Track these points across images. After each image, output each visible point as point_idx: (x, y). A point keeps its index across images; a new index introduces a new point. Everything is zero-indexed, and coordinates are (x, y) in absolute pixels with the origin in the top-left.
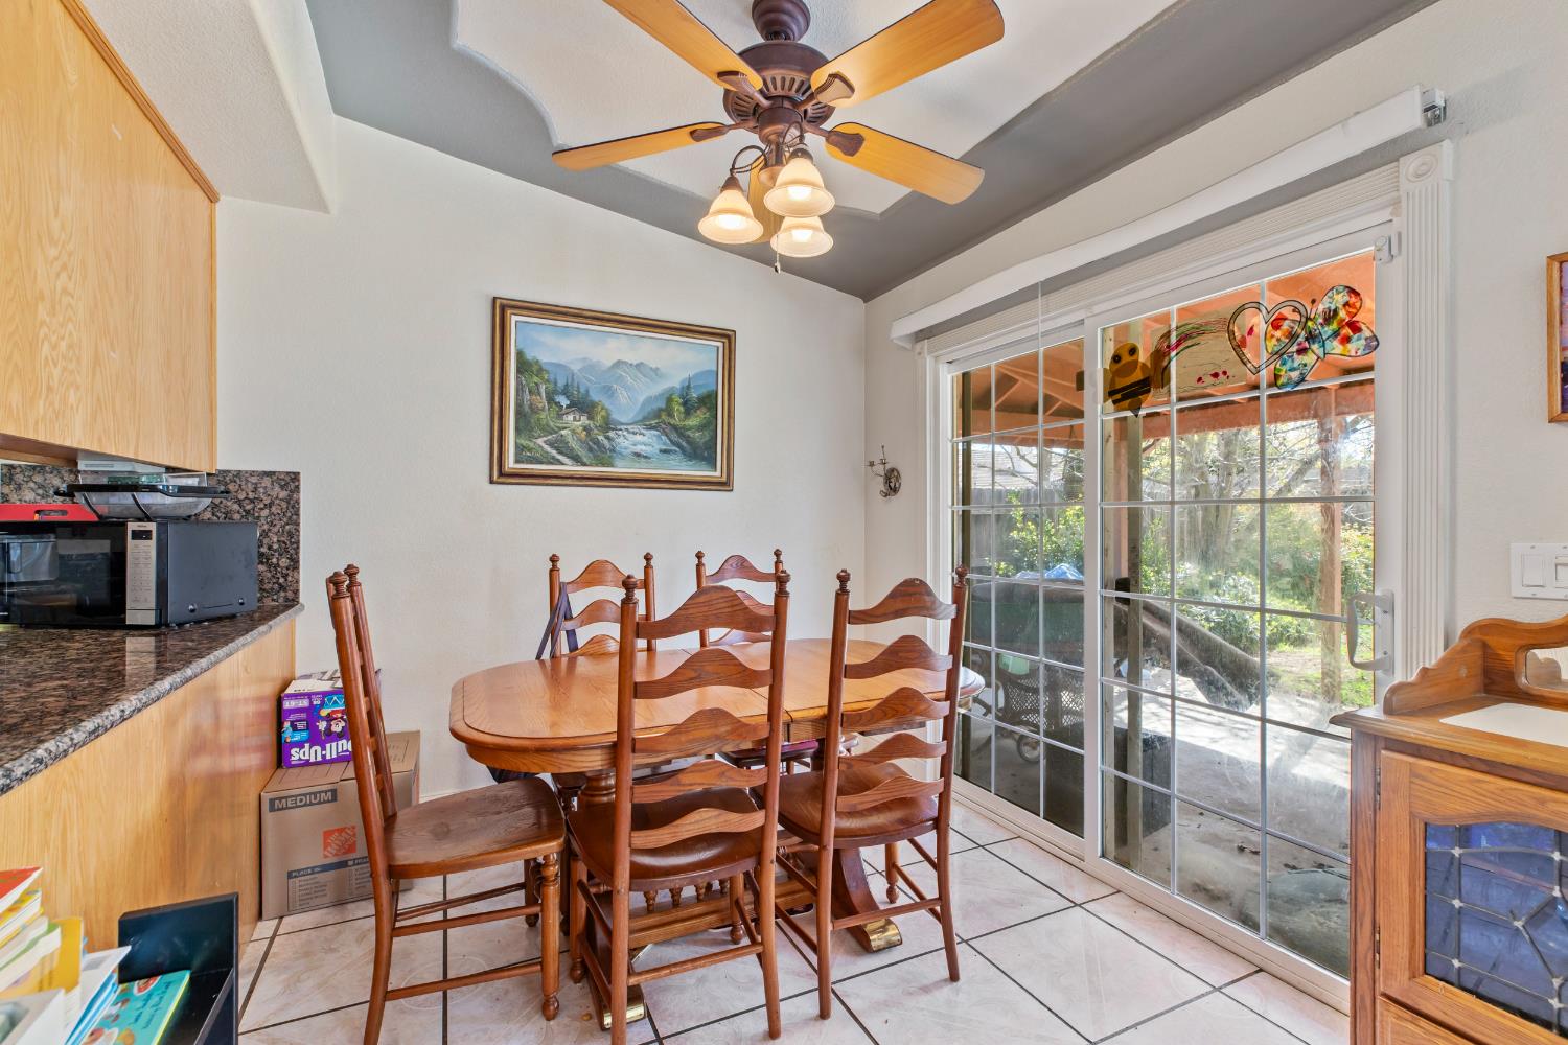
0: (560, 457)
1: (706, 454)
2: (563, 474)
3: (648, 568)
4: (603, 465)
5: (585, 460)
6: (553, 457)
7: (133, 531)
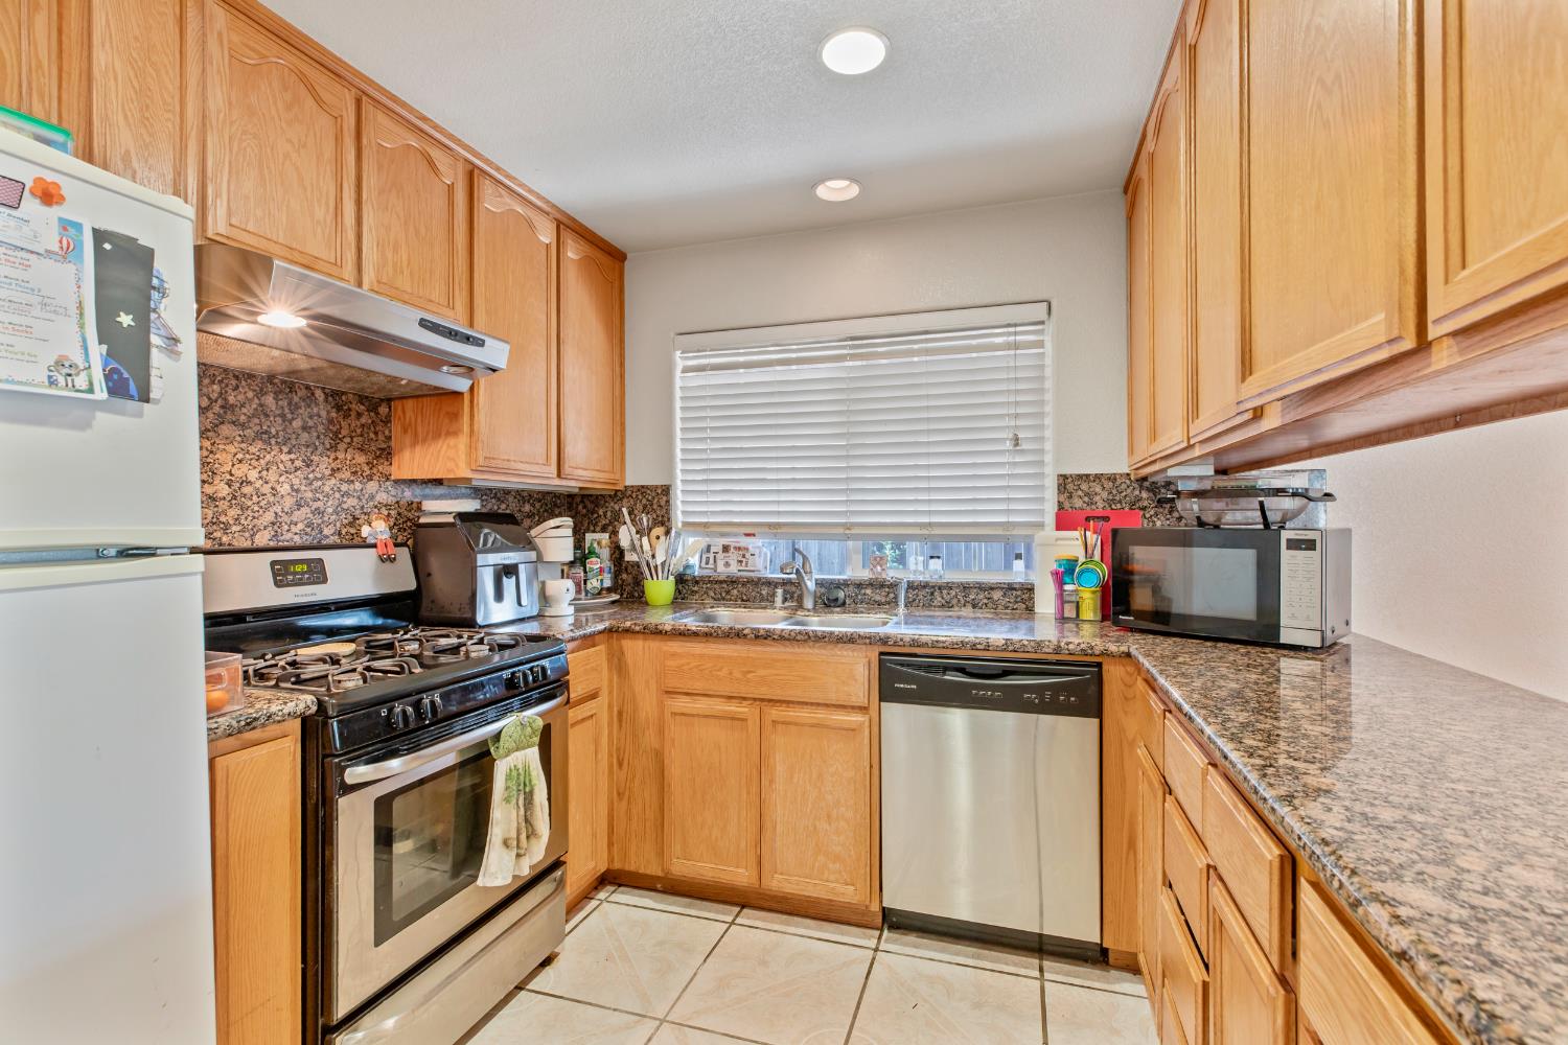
7: (1288, 540)
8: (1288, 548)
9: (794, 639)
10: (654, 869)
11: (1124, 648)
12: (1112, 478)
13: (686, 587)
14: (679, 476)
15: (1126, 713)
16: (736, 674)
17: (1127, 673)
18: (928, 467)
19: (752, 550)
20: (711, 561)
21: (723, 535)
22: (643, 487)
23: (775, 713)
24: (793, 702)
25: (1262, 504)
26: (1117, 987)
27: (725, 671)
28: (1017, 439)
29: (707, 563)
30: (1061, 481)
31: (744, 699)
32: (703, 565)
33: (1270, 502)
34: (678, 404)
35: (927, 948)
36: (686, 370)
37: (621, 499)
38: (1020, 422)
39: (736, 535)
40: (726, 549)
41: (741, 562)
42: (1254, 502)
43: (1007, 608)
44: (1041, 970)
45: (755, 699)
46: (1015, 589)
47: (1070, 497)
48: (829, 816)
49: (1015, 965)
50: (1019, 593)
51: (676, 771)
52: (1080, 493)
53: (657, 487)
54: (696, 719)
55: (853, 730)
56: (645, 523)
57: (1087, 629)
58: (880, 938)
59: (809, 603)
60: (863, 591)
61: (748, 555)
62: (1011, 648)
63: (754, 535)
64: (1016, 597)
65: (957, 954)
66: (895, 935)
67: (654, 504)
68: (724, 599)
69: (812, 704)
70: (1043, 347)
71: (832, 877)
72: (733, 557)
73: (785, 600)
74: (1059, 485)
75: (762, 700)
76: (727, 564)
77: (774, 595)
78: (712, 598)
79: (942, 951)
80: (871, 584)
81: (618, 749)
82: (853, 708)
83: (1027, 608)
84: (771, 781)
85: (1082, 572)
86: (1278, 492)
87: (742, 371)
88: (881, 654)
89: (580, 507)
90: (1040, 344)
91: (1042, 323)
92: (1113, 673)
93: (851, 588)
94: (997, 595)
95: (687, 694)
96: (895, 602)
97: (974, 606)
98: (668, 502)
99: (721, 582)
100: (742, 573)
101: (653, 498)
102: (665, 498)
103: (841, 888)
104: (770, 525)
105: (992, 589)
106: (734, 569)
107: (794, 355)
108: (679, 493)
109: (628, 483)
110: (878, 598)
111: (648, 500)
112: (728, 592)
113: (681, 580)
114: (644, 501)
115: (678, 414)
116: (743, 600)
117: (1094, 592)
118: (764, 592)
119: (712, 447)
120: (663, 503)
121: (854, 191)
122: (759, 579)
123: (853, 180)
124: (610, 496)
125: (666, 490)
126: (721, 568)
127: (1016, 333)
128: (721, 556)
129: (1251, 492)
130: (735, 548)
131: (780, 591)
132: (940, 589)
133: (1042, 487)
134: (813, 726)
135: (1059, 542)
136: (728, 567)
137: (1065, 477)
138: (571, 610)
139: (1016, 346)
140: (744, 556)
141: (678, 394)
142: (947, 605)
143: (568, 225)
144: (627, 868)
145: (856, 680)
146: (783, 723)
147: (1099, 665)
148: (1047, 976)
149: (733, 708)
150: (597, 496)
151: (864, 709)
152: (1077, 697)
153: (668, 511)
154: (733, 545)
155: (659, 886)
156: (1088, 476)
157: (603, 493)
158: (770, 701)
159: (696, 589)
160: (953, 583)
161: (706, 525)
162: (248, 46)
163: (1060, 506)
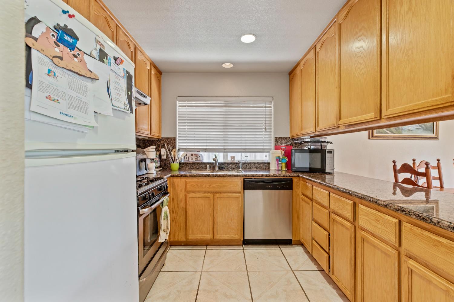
0: (387, 131)
1: (430, 129)
2: (389, 136)
3: (438, 163)
4: (399, 133)
5: (394, 132)
6: (386, 132)
7: (327, 152)
8: (327, 153)
9: (223, 176)
10: (183, 239)
11: (297, 175)
12: (286, 138)
13: (182, 165)
14: (178, 135)
15: (297, 189)
16: (207, 186)
17: (297, 180)
18: (245, 134)
19: (199, 155)
20: (188, 158)
21: (190, 151)
22: (167, 138)
23: (218, 195)
24: (222, 192)
25: (321, 144)
26: (295, 248)
27: (204, 186)
28: (266, 129)
29: (186, 159)
30: (276, 139)
31: (209, 192)
32: (185, 159)
33: (323, 144)
34: (178, 116)
35: (254, 247)
36: (180, 106)
37: (160, 141)
38: (267, 125)
39: (195, 151)
40: (192, 155)
41: (196, 158)
42: (320, 144)
43: (264, 168)
44: (280, 247)
45: (212, 192)
46: (265, 164)
47: (278, 142)
48: (231, 219)
49: (274, 247)
50: (266, 165)
51: (190, 212)
52: (280, 141)
53: (172, 138)
54: (196, 198)
55: (238, 197)
56: (170, 148)
57: (284, 172)
58: (243, 247)
59: (217, 169)
60: (229, 165)
61: (198, 157)
62: (274, 176)
63: (200, 151)
64: (266, 166)
65: (261, 247)
66: (246, 246)
67: (171, 142)
68: (191, 168)
69: (227, 192)
70: (271, 108)
71: (232, 234)
72: (194, 157)
73: (209, 168)
74: (275, 140)
75: (214, 192)
76: (192, 159)
77: (206, 167)
78: (188, 168)
79: (258, 247)
80: (231, 163)
81: (172, 208)
82: (237, 192)
83: (268, 168)
84: (217, 212)
85: (282, 159)
86: (324, 142)
87: (195, 108)
88: (244, 179)
89: (147, 143)
90: (271, 107)
91: (271, 102)
92: (295, 180)
93: (226, 164)
94: (261, 165)
95: (193, 192)
96: (239, 168)
97: (256, 168)
98: (175, 142)
99: (191, 164)
100: (196, 162)
101: (171, 141)
102: (174, 141)
103: (234, 236)
104: (204, 149)
105: (260, 164)
106: (194, 160)
107: (209, 105)
108: (178, 140)
109: (162, 137)
110: (233, 167)
111: (169, 142)
112: (193, 167)
113: (180, 163)
114: (168, 142)
115: (178, 118)
116: (197, 168)
117: (285, 164)
118: (203, 166)
119: (187, 128)
120: (173, 142)
121: (232, 66)
122: (202, 163)
123: (231, 63)
124: (157, 140)
125: (174, 139)
126: (190, 160)
127: (266, 104)
128: (190, 157)
129: (319, 142)
130: (195, 155)
131: (208, 166)
132: (248, 164)
133: (271, 140)
134: (227, 197)
135: (276, 153)
136: (192, 160)
137: (276, 138)
138: (155, 172)
139: (266, 107)
140: (197, 157)
141: (178, 113)
142: (250, 168)
143: (153, 64)
144: (175, 240)
145: (238, 186)
146: (220, 197)
147: (292, 179)
148: (281, 248)
149: (206, 195)
150: (153, 140)
151: (240, 192)
152: (288, 186)
153: (175, 145)
154: (194, 154)
155: (183, 244)
156: (281, 138)
157: (155, 139)
158: (216, 192)
159: (183, 166)
160: (252, 163)
161: (186, 149)
162: (97, 10)
163: (275, 145)
